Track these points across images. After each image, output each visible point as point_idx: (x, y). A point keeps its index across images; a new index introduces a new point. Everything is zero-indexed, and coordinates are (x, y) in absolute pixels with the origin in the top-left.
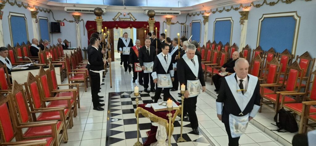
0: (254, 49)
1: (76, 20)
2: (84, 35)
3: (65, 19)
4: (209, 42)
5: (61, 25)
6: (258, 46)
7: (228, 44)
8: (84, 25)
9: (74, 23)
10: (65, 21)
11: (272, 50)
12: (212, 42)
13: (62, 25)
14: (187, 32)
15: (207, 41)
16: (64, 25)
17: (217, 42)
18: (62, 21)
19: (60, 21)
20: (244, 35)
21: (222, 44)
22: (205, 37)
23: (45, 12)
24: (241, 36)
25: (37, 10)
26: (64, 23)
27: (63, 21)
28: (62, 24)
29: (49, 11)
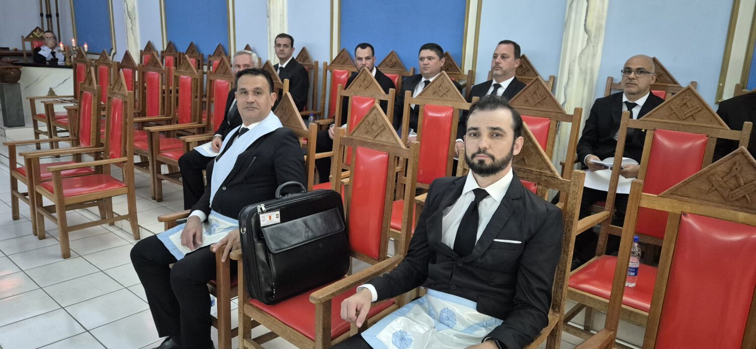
0: (325, 64)
4: (149, 47)
6: (335, 54)
7: (222, 51)
11: (394, 60)
12: (160, 46)
14: (57, 15)
15: (142, 47)
17: (182, 48)
20: (282, 15)
21: (199, 52)
22: (130, 33)
24: (268, 17)
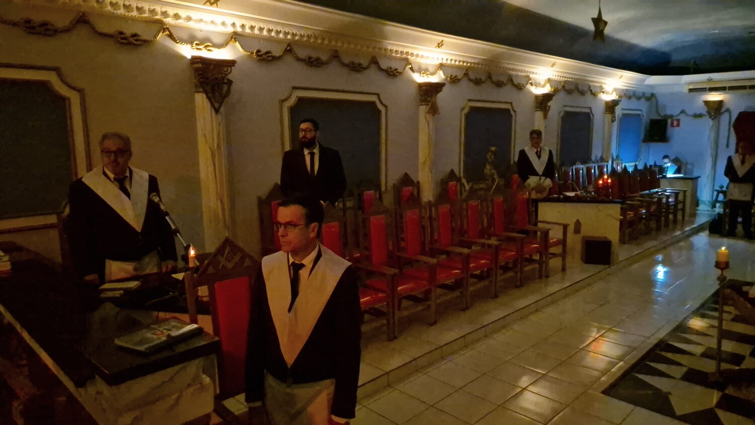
1: (709, 113)
2: (728, 146)
3: (683, 112)
5: (672, 125)
8: (730, 124)
9: (704, 117)
10: (683, 114)
13: (675, 125)
16: (678, 125)
18: (674, 114)
19: (671, 116)
23: (639, 98)
25: (620, 97)
26: (678, 121)
27: (679, 115)
28: (675, 123)
29: (649, 95)
